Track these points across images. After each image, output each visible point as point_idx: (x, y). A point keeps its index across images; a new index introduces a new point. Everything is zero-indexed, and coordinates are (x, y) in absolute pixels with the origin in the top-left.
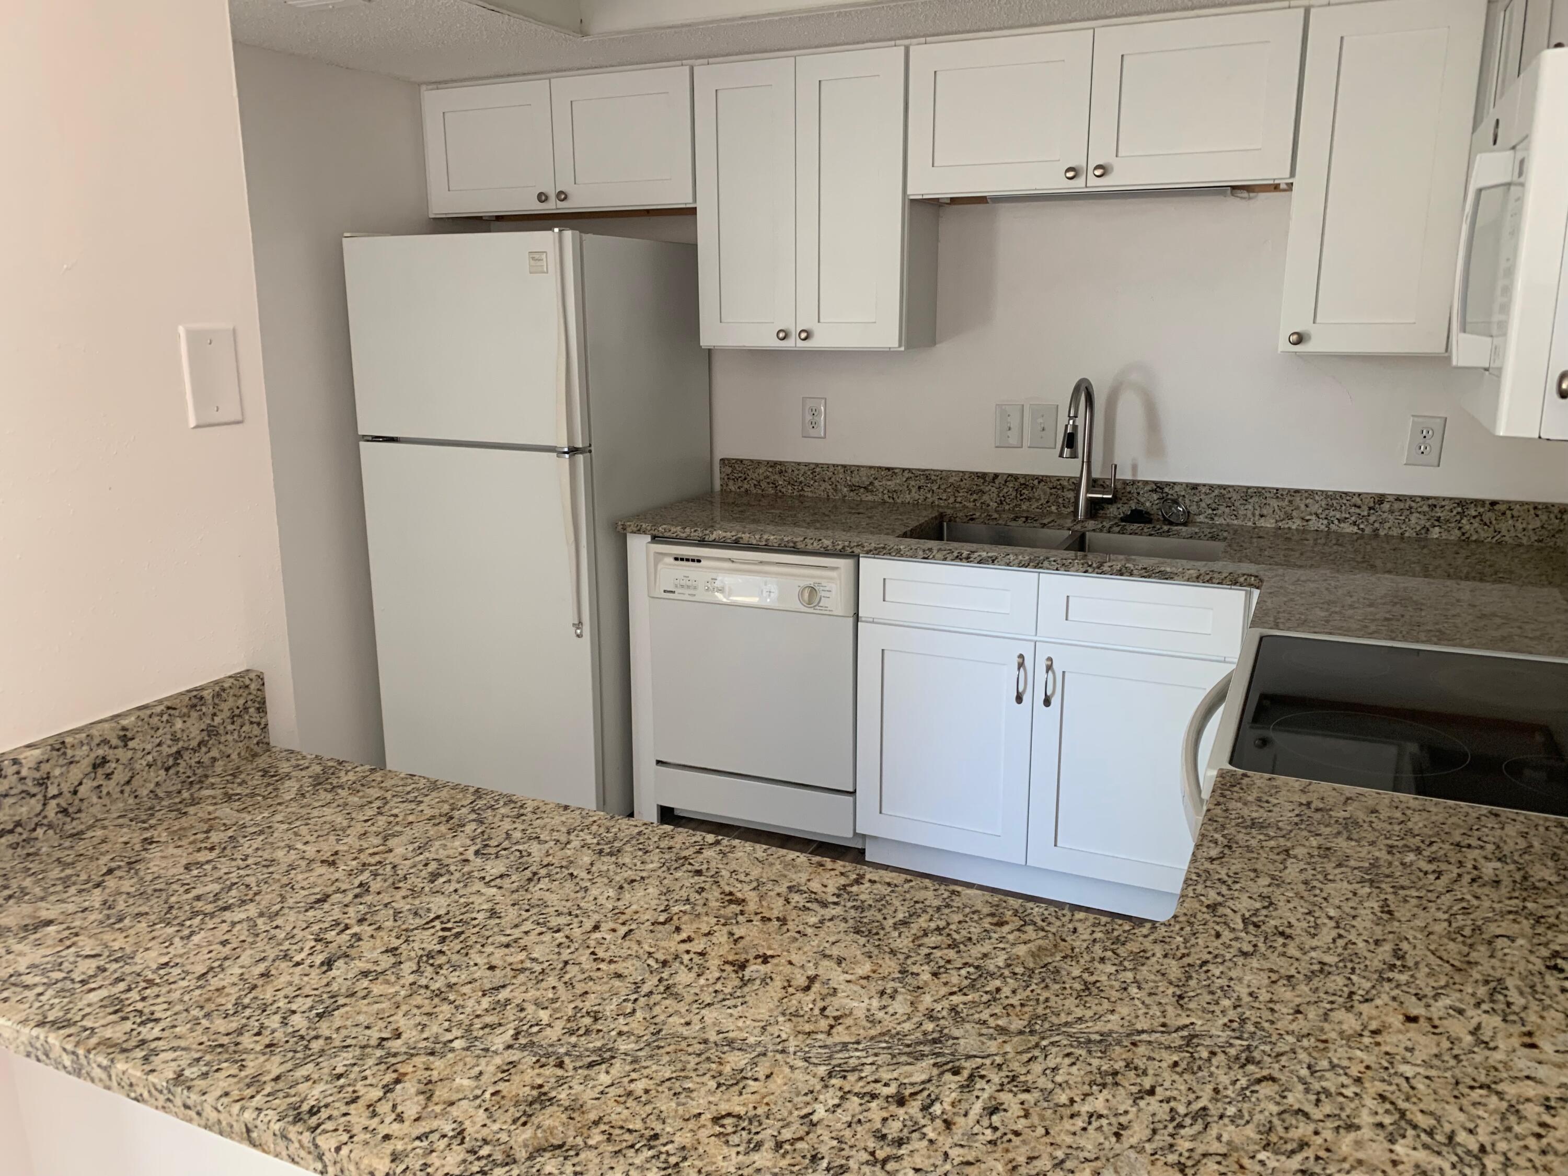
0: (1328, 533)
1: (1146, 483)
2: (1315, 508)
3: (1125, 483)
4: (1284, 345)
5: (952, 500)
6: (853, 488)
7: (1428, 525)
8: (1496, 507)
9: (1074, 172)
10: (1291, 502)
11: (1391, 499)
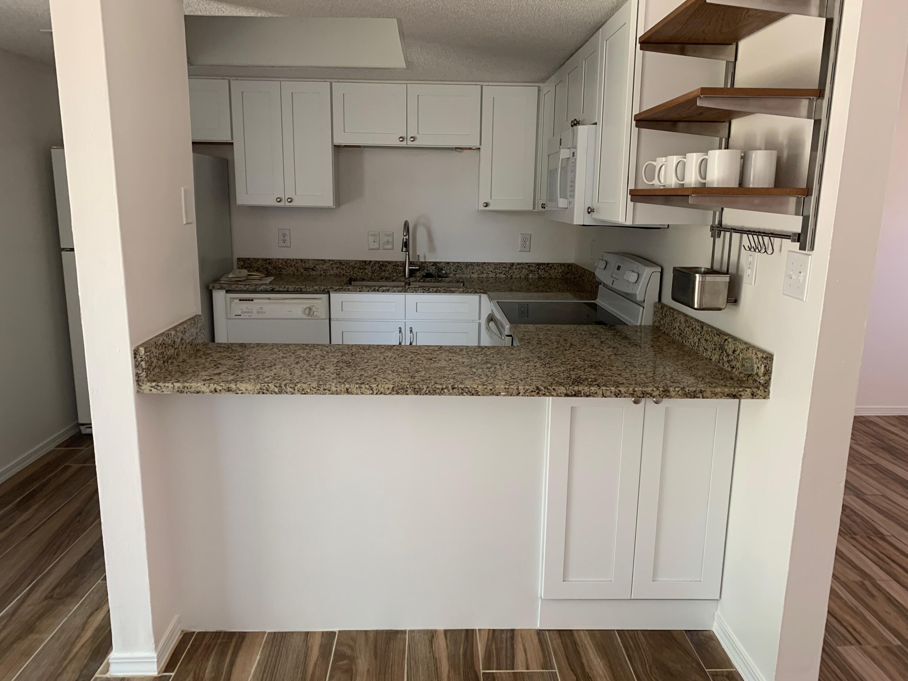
0: (496, 278)
1: (430, 262)
2: (491, 269)
3: (422, 263)
4: (482, 208)
5: (352, 272)
6: (306, 269)
7: (528, 273)
8: (549, 265)
9: (402, 139)
10: (482, 267)
11: (516, 264)
